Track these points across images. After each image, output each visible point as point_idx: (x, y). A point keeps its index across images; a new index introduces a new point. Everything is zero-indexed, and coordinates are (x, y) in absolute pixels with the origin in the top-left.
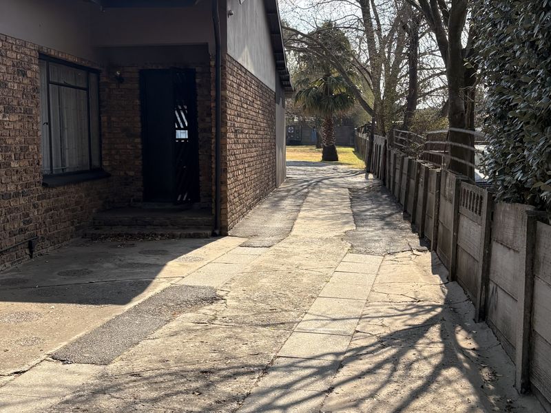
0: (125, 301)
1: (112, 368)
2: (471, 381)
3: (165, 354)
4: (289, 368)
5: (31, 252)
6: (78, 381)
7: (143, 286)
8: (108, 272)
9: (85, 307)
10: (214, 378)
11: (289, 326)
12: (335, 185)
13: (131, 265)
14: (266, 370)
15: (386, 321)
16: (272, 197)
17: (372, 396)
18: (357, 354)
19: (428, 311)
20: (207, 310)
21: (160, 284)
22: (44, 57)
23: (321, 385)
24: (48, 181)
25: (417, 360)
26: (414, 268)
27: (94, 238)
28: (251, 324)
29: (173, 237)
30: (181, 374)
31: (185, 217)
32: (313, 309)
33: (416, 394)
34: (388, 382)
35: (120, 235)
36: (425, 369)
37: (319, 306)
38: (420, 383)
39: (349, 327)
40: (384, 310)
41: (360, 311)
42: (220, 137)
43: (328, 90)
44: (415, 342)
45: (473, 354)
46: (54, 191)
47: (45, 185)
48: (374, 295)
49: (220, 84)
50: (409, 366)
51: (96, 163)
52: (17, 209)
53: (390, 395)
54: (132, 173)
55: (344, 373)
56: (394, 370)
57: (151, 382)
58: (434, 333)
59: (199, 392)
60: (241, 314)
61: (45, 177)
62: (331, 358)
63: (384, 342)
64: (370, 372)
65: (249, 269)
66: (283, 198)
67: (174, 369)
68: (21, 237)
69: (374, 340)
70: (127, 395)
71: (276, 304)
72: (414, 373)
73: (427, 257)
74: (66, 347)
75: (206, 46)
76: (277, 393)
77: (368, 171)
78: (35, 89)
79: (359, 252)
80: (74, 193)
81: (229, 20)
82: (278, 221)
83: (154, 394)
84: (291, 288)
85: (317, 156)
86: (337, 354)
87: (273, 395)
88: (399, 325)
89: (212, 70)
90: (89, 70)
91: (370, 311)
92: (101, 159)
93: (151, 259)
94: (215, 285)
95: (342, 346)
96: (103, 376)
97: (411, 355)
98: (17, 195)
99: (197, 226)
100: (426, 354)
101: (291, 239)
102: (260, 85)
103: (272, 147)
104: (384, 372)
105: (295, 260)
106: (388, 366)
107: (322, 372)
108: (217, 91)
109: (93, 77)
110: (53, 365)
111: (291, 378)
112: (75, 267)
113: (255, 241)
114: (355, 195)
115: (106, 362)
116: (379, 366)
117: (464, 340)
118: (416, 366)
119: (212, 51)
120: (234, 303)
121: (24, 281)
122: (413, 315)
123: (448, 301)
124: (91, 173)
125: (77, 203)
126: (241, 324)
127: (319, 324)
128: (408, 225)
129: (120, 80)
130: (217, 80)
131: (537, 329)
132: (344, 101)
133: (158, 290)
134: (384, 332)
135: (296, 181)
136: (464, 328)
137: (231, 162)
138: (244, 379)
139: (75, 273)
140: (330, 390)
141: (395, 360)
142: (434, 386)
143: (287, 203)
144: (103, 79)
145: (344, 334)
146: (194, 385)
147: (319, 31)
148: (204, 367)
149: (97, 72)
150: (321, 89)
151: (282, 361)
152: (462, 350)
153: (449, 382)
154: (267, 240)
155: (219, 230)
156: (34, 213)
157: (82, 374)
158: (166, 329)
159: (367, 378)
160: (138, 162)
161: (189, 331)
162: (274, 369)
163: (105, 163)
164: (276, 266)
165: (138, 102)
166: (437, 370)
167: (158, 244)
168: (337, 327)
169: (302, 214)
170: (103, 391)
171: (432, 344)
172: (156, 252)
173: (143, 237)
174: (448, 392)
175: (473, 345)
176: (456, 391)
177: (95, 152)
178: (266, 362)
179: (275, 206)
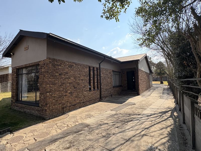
0: (122, 104)
1: (117, 112)
2: (174, 120)
3: (125, 111)
4: (143, 115)
5: (111, 96)
6: (113, 113)
7: (125, 102)
8: (121, 100)
9: (116, 104)
10: (131, 115)
11: (145, 109)
12: (161, 88)
13: (124, 99)
14: (139, 115)
15: (162, 110)
16: (149, 90)
17: (155, 120)
18: (154, 114)
19: (170, 109)
20: (133, 106)
21: (127, 102)
22: (113, 71)
23: (147, 118)
24: (114, 87)
25: (165, 116)
26: (171, 102)
27: (120, 95)
28: (139, 108)
29: (131, 95)
30: (126, 114)
31: (133, 92)
32: (150, 107)
33: (162, 121)
34: (158, 119)
35: (123, 95)
36: (166, 118)
37: (151, 107)
38: (164, 119)
39: (155, 110)
40: (162, 108)
41: (158, 108)
42: (138, 81)
43: (161, 72)
44: (166, 113)
45: (176, 116)
46: (115, 88)
47: (113, 88)
48: (161, 106)
49: (138, 73)
50: (163, 117)
51: (121, 85)
52: (109, 91)
53: (158, 121)
54: (126, 86)
55: (152, 116)
56: (160, 117)
57: (122, 114)
58: (170, 112)
59: (128, 117)
60: (138, 107)
61: (113, 86)
62: (150, 114)
63: (160, 113)
64: (156, 117)
65: (141, 100)
66: (151, 90)
67: (126, 113)
68: (110, 94)
69: (159, 112)
70: (118, 116)
71: (144, 106)
72: (163, 118)
73: (174, 100)
74: (113, 109)
75: (135, 68)
76: (140, 118)
77: (168, 85)
78: (112, 75)
79: (162, 99)
80: (117, 89)
81: (139, 64)
82: (149, 93)
83: (122, 116)
84: (147, 104)
85: (160, 83)
86: (151, 114)
87: (139, 118)
88: (164, 110)
89: (136, 71)
90: (119, 72)
91: (160, 108)
92: (121, 84)
93: (127, 98)
94: (135, 102)
95: (153, 113)
96: (116, 113)
97: (164, 115)
98: (109, 89)
99: (135, 94)
100: (167, 115)
101: (150, 96)
102: (146, 72)
103: (149, 82)
104: (158, 117)
105: (149, 100)
106: (159, 116)
107: (148, 116)
108: (137, 74)
109: (120, 73)
110: (110, 111)
111: (143, 116)
112: (116, 99)
113: (143, 96)
114: (164, 89)
115: (117, 111)
116: (158, 116)
117: (175, 114)
118: (164, 117)
119: (136, 68)
120: (137, 105)
121: (110, 100)
122: (167, 109)
123: (175, 107)
124: (120, 86)
125: (118, 90)
126: (137, 108)
127: (150, 109)
128: (172, 95)
129: (124, 73)
130: (137, 73)
131: (185, 112)
132: (164, 74)
133: (127, 103)
134: (161, 111)
135: (154, 87)
136: (176, 112)
137: (140, 84)
138: (135, 116)
139: (117, 100)
140: (148, 119)
141: (161, 116)
142: (166, 120)
143: (151, 91)
144: (122, 73)
145: (154, 111)
146: (128, 116)
147: (158, 63)
148: (130, 113)
149: (121, 72)
150: (159, 72)
151: (142, 114)
152: (174, 115)
153: (169, 120)
154: (146, 96)
155: (138, 94)
156: (112, 91)
157: (114, 112)
158: (126, 108)
159: (155, 118)
160: (127, 84)
161: (129, 108)
162: (141, 115)
163: (122, 85)
164: (146, 100)
165: (126, 76)
166: (168, 118)
167: (129, 96)
168: (153, 110)
169: (153, 92)
170: (116, 115)
171: (169, 114)
172: (128, 97)
173: (127, 95)
174: (169, 121)
175: (177, 115)
176: (170, 121)
177: (121, 83)
178: (139, 114)
179: (149, 91)
